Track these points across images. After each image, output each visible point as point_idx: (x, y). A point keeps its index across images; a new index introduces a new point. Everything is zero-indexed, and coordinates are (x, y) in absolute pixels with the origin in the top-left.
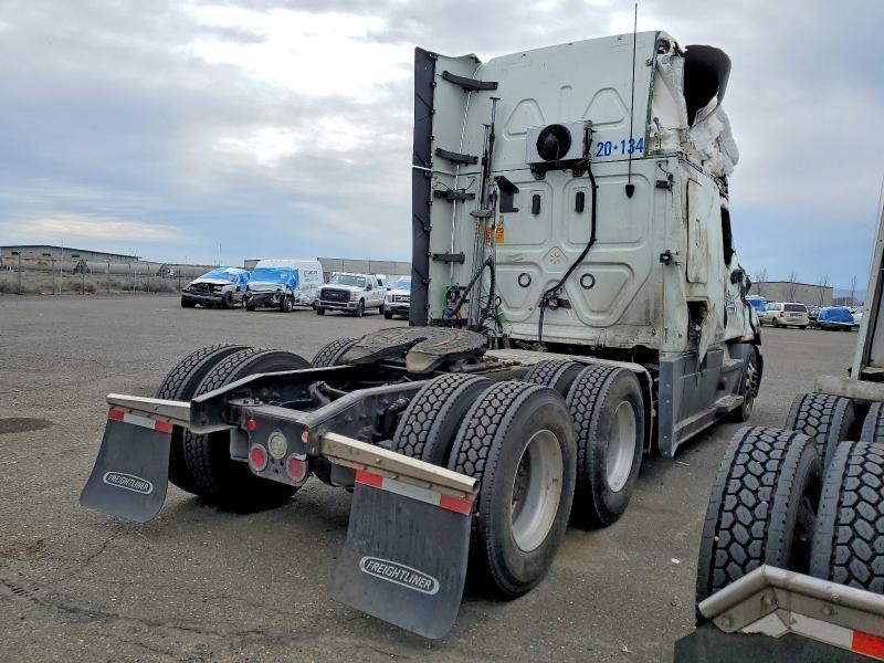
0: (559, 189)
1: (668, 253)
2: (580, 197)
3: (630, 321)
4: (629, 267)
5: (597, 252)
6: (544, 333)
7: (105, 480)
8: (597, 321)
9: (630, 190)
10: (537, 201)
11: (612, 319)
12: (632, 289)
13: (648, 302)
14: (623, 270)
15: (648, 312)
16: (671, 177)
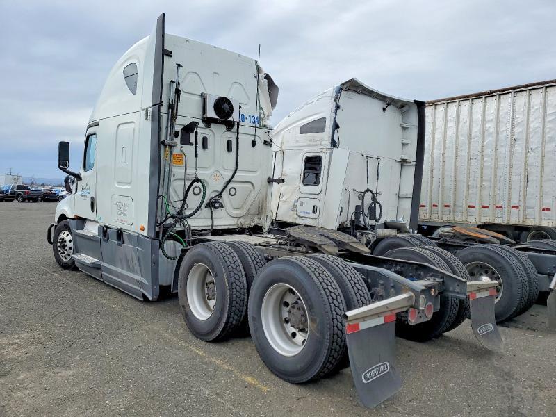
0: (218, 136)
1: (269, 178)
2: (229, 142)
3: (251, 213)
4: (252, 183)
5: (238, 175)
6: (215, 224)
7: (365, 382)
8: (237, 214)
9: (254, 143)
10: (205, 140)
11: (243, 212)
12: (253, 195)
13: (259, 202)
14: (250, 185)
15: (259, 207)
16: (271, 140)
